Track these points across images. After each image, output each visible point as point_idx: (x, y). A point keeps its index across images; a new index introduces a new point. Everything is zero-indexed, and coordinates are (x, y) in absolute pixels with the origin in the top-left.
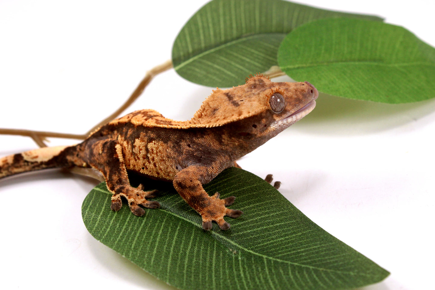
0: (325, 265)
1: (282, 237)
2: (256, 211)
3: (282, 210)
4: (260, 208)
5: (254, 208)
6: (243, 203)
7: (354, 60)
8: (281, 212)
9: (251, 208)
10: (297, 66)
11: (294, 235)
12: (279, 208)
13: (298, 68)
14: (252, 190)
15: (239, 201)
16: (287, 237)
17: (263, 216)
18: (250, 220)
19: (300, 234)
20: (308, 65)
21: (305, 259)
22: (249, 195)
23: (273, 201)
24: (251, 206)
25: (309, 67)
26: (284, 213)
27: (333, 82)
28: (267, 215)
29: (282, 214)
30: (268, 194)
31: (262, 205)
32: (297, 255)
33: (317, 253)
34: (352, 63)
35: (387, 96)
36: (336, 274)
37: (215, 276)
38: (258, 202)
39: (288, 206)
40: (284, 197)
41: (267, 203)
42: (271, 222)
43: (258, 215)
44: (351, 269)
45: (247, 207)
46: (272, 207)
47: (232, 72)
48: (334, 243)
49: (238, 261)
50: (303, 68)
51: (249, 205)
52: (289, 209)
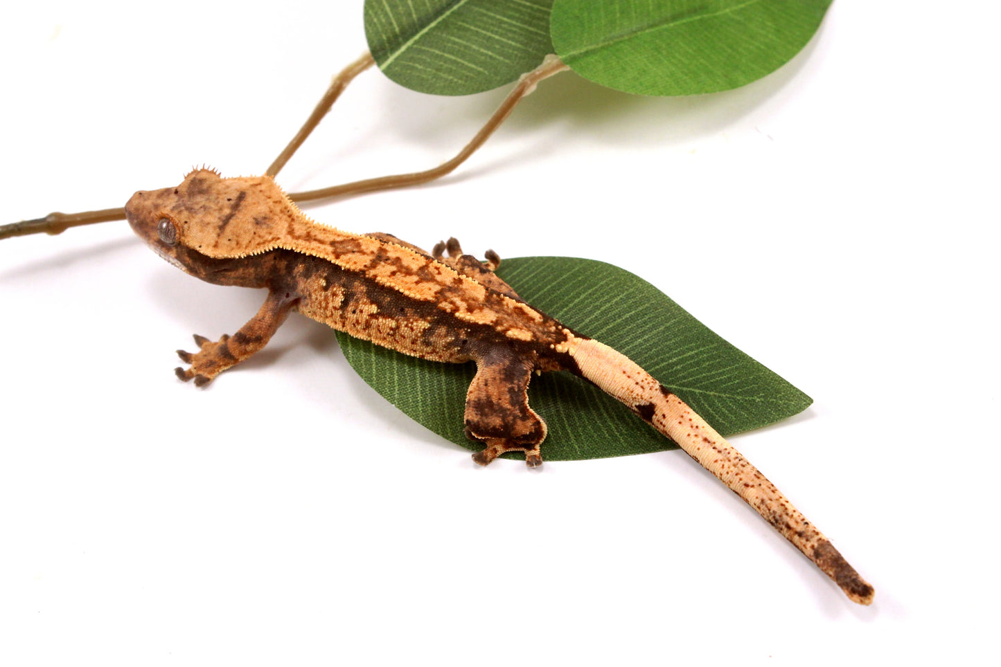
0: (714, 386)
1: (639, 337)
2: (591, 303)
3: (627, 290)
4: (595, 296)
5: (587, 299)
6: (570, 296)
7: (666, 21)
8: (626, 293)
9: (582, 301)
10: (584, 50)
11: (655, 332)
12: (621, 287)
13: (587, 53)
14: (575, 275)
15: (563, 296)
16: (646, 337)
17: (603, 308)
18: (587, 320)
19: (662, 328)
20: (601, 45)
21: (684, 377)
22: (573, 284)
23: (610, 280)
24: (582, 297)
25: (603, 48)
26: (630, 294)
27: (644, 71)
28: (608, 305)
29: (628, 297)
30: (599, 273)
31: (597, 290)
32: (670, 371)
33: (698, 364)
34: (665, 26)
35: (726, 76)
36: (736, 401)
37: (570, 425)
38: (589, 289)
39: (632, 281)
40: (622, 269)
41: (602, 286)
42: (616, 314)
43: (597, 308)
44: (752, 393)
45: (577, 301)
46: (611, 288)
47: (476, 64)
48: (715, 345)
49: (592, 392)
50: (593, 52)
51: (579, 297)
52: (635, 285)
